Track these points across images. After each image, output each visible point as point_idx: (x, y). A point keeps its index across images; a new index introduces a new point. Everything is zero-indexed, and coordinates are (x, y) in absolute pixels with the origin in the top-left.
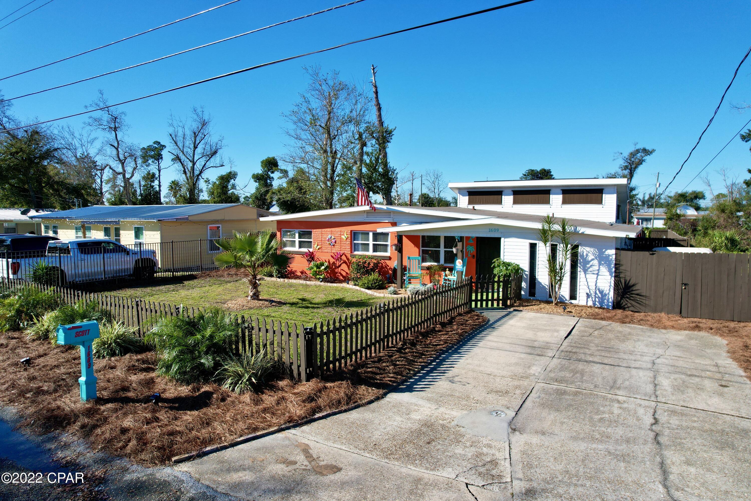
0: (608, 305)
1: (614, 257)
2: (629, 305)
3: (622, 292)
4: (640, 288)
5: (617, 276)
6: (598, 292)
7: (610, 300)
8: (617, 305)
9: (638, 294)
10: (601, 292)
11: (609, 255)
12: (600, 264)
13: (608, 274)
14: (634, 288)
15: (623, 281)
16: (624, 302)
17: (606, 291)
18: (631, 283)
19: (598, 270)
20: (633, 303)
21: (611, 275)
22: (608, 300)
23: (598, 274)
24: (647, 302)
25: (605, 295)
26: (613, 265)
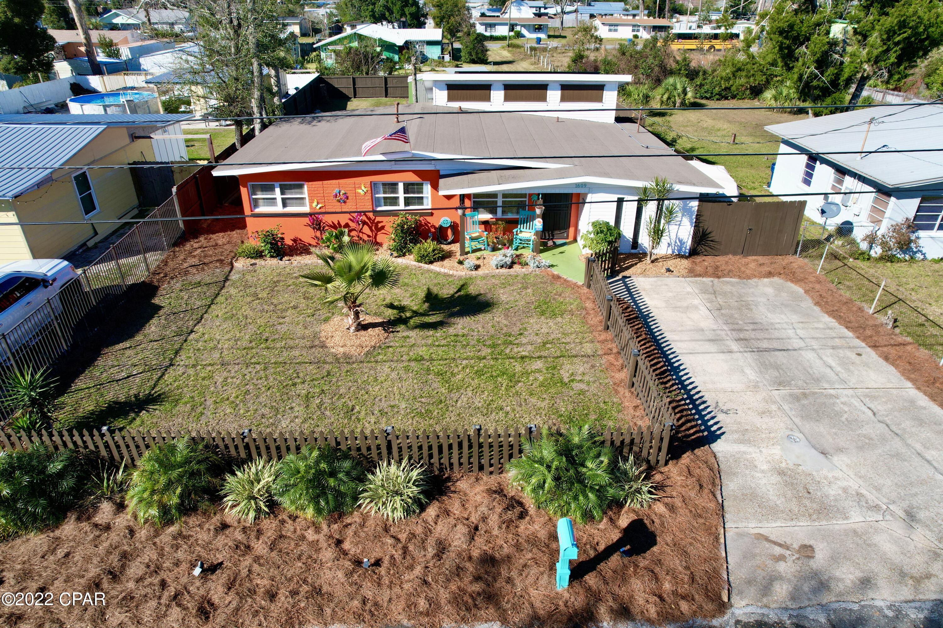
0: (685, 252)
1: (696, 208)
2: (703, 250)
3: (699, 240)
4: (715, 236)
5: (697, 226)
6: (677, 241)
7: (688, 248)
8: (693, 252)
9: (712, 241)
10: (681, 241)
11: (692, 207)
12: (683, 215)
13: (689, 224)
14: (710, 236)
15: (701, 230)
16: (699, 248)
17: (685, 240)
18: (708, 232)
19: (681, 221)
20: (707, 248)
21: (691, 225)
22: (686, 248)
23: (679, 225)
24: (718, 247)
25: (684, 243)
26: (694, 216)
